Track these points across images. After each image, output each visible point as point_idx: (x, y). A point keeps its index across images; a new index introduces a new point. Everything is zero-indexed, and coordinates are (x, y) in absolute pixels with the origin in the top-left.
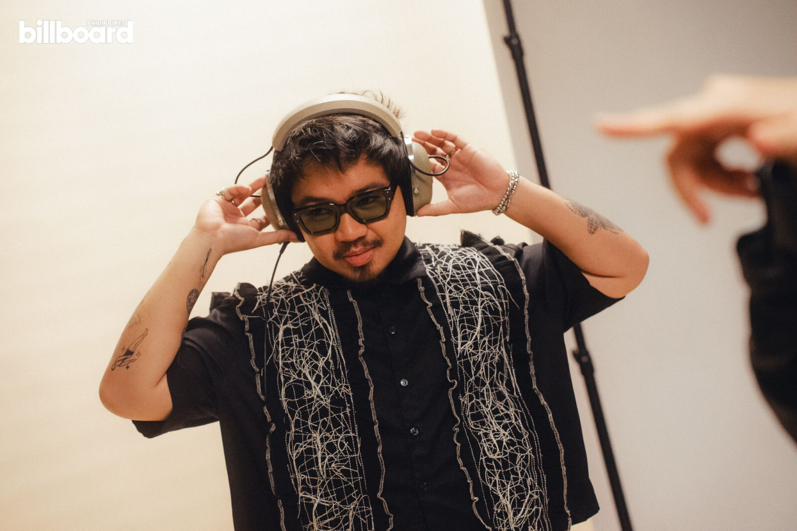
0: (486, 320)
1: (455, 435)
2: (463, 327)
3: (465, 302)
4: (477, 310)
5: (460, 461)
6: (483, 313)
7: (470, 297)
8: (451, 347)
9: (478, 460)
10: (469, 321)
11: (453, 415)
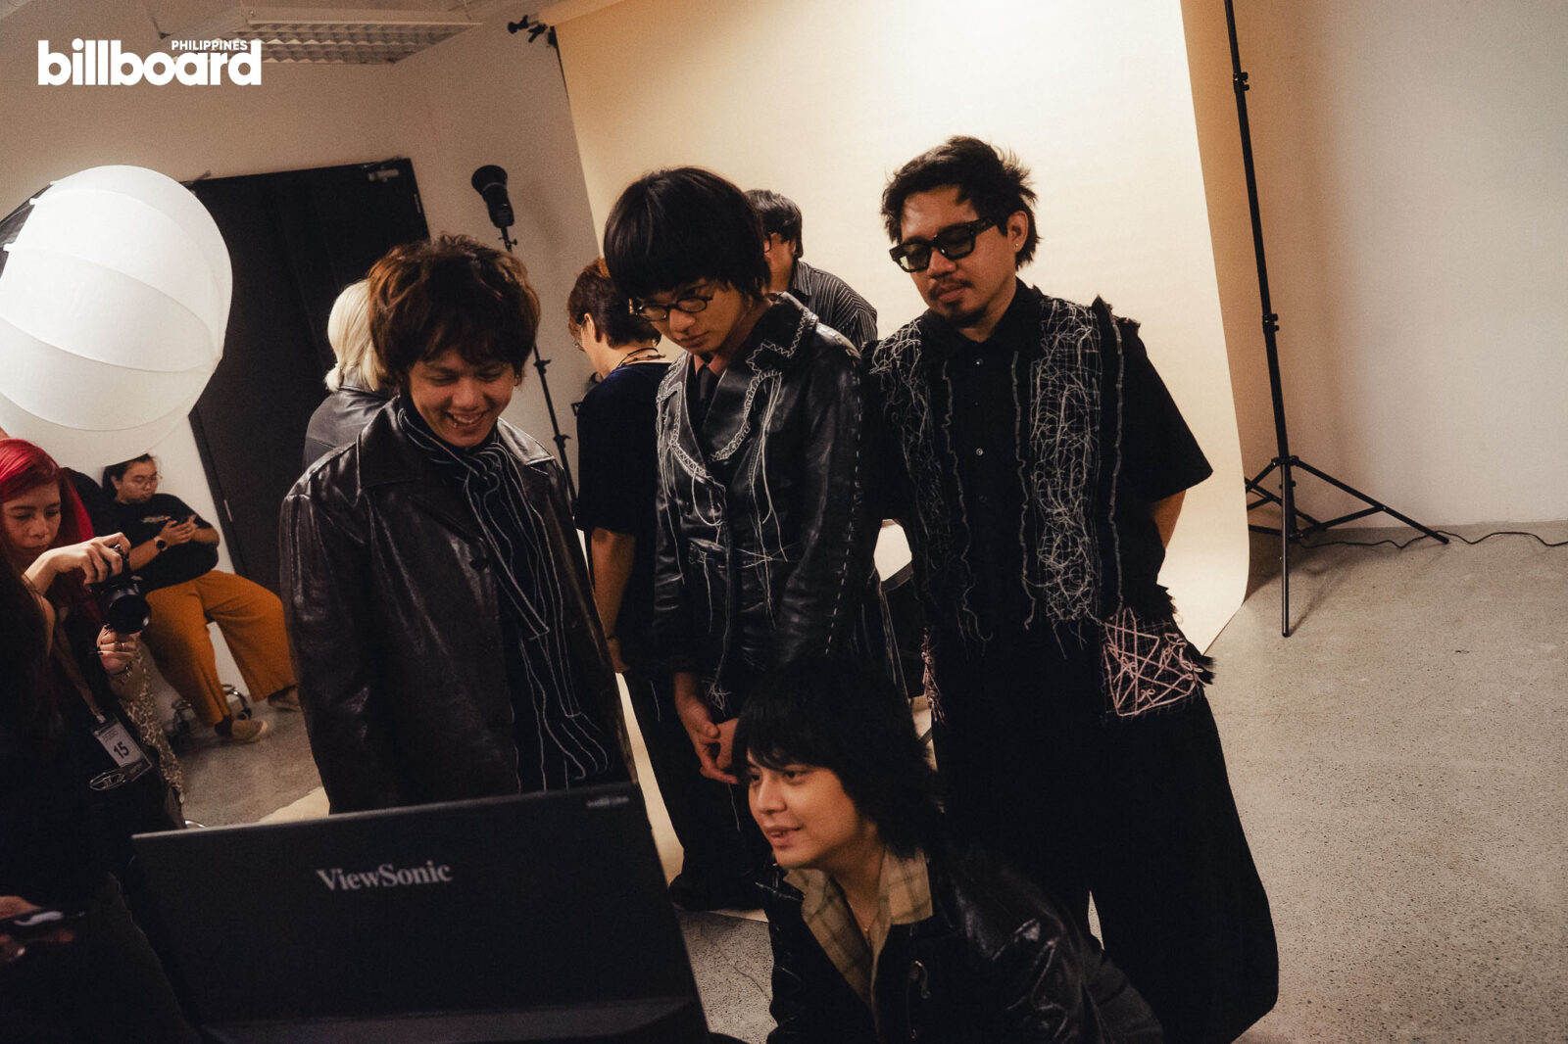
0: (1069, 406)
1: (1023, 513)
2: (1043, 410)
3: (1054, 385)
4: (1062, 396)
5: (1021, 537)
6: (1068, 399)
7: (1061, 381)
8: (1026, 427)
9: (1039, 538)
10: (1051, 405)
11: (1022, 490)
